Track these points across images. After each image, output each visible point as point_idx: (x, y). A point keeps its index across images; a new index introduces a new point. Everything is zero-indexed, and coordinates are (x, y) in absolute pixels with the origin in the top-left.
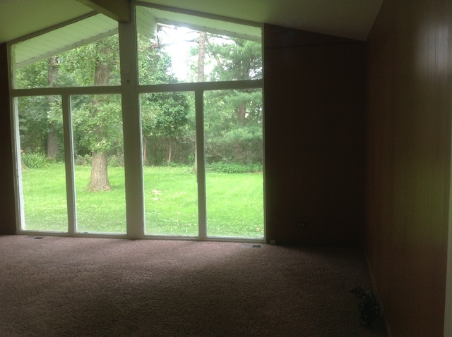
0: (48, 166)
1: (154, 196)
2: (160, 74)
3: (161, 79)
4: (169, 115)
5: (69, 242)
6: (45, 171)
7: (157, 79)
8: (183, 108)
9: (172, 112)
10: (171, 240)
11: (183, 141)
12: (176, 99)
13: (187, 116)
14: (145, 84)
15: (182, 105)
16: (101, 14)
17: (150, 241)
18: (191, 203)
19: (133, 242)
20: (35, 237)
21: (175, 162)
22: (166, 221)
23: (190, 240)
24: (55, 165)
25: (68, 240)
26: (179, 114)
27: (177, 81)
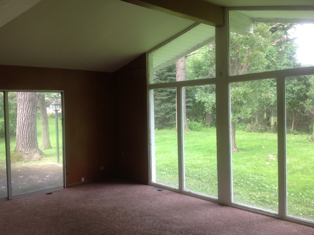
0: (204, 130)
1: (267, 161)
2: (286, 61)
3: (287, 65)
4: (293, 93)
5: (176, 198)
6: (201, 133)
7: (284, 65)
8: (304, 87)
9: (295, 91)
10: (253, 212)
11: (304, 113)
12: (299, 80)
13: (307, 94)
14: (274, 69)
15: (305, 84)
16: (201, 24)
17: (235, 210)
18: (297, 170)
19: (221, 208)
20: (158, 189)
21: (298, 130)
22: (267, 186)
23: (270, 216)
24: (209, 129)
25: (177, 195)
26: (302, 92)
27: (300, 65)
